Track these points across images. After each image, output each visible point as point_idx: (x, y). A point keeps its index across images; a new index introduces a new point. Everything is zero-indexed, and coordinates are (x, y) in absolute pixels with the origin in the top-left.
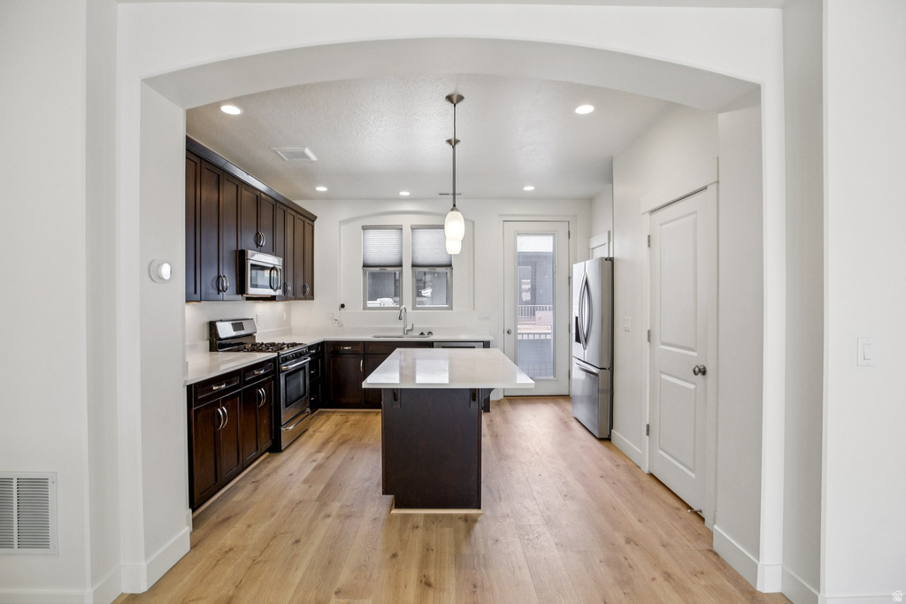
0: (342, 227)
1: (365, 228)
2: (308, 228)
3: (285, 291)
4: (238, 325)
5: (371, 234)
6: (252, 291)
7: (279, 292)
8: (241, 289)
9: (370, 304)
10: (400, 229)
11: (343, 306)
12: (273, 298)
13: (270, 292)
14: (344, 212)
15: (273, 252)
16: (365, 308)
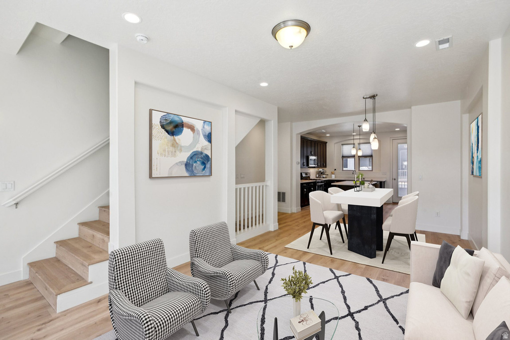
0: (335, 145)
1: (342, 145)
2: (324, 146)
3: (318, 165)
4: (306, 174)
5: (345, 147)
6: (310, 166)
7: (316, 166)
8: (308, 165)
9: (344, 169)
10: (354, 144)
11: (335, 170)
12: (314, 167)
13: (314, 166)
14: (336, 140)
15: (315, 155)
16: (343, 170)
